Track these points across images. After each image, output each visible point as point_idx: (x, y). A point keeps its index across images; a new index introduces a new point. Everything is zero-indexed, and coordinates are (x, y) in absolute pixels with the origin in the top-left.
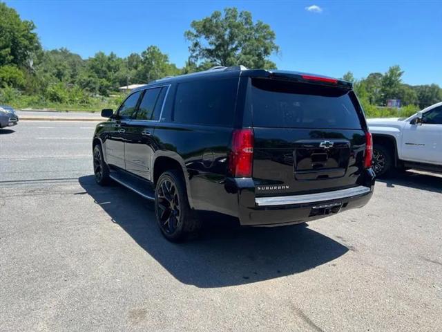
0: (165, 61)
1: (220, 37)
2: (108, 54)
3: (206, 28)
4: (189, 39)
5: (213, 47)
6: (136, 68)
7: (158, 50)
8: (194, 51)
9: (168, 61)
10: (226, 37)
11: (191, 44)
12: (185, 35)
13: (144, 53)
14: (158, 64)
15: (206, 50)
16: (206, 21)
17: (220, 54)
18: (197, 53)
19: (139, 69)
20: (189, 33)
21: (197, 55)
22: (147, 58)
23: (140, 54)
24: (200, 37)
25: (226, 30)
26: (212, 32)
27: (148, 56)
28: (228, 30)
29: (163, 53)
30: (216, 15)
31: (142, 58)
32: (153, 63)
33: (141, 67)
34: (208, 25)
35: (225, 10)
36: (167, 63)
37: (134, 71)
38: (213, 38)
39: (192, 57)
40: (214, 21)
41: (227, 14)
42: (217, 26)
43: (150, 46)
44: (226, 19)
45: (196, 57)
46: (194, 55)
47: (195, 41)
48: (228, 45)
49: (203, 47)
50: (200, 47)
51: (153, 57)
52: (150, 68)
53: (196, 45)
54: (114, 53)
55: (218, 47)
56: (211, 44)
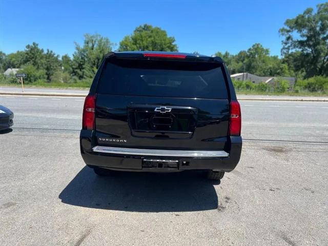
0: (266, 54)
1: (312, 29)
2: (223, 53)
3: (298, 24)
4: (283, 34)
5: (305, 39)
6: (242, 61)
7: (261, 46)
8: (286, 44)
9: (268, 54)
10: (318, 29)
11: (284, 38)
12: (279, 32)
13: (250, 49)
14: (260, 56)
15: (298, 41)
16: (298, 18)
17: (311, 43)
18: (289, 45)
19: (245, 62)
20: (283, 30)
21: (289, 46)
22: (251, 53)
23: (247, 51)
24: (292, 31)
25: (317, 22)
26: (304, 26)
27: (252, 52)
28: (320, 22)
29: (265, 48)
30: (309, 11)
31: (248, 53)
32: (256, 56)
33: (246, 60)
34: (300, 21)
35: (317, 6)
36: (268, 55)
37: (241, 64)
38: (305, 31)
39: (284, 48)
40: (307, 17)
41: (320, 8)
42: (309, 21)
43: (254, 44)
44: (319, 13)
45: (288, 48)
46: (286, 47)
47: (288, 36)
48: (319, 34)
49: (295, 39)
50: (292, 40)
51: (257, 52)
52: (253, 61)
53: (288, 38)
54: (228, 52)
55: (309, 38)
56: (303, 36)
